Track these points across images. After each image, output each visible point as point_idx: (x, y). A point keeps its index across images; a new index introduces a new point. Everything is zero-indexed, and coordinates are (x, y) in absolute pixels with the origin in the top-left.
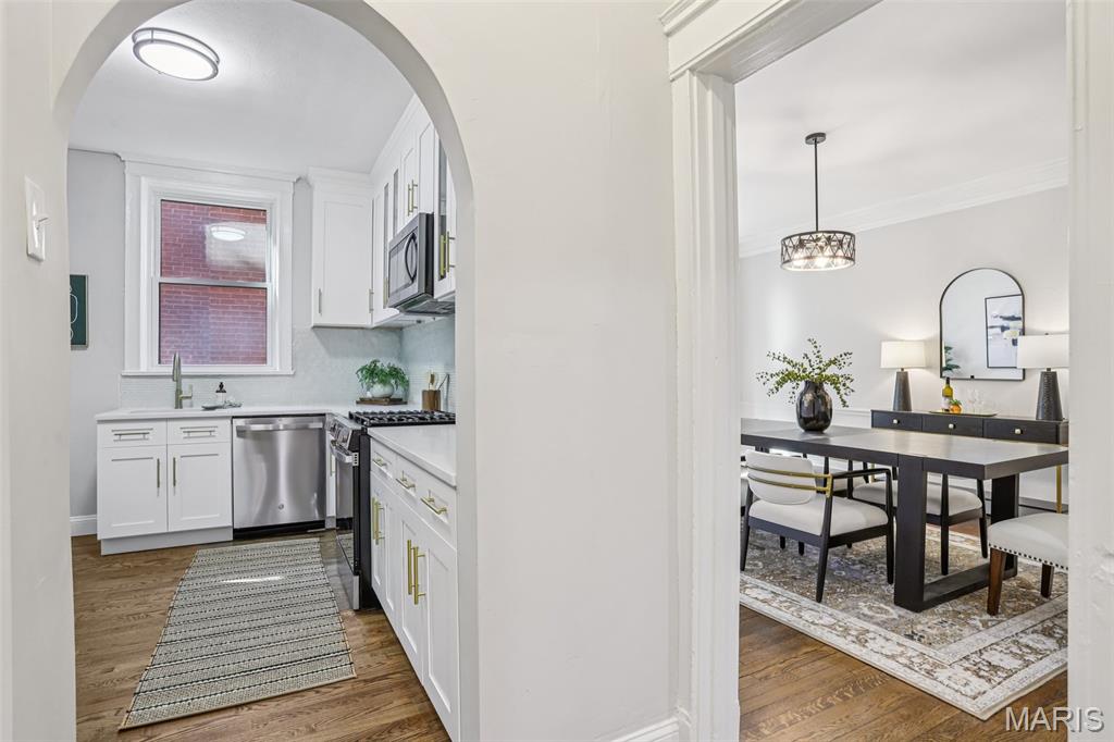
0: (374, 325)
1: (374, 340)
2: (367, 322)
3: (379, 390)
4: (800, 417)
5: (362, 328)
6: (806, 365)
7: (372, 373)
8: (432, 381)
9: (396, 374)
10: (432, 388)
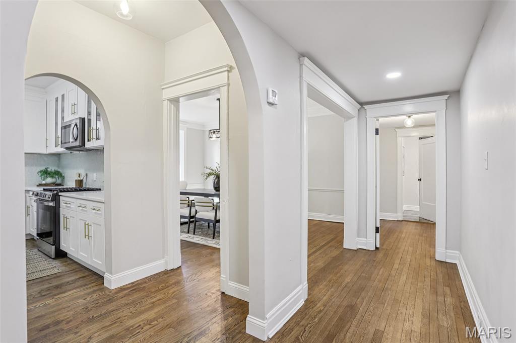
0: (47, 153)
1: (46, 159)
2: (44, 151)
3: (49, 180)
4: (214, 187)
5: (39, 154)
6: (217, 170)
7: (46, 173)
8: (79, 176)
9: (58, 173)
10: (79, 179)
